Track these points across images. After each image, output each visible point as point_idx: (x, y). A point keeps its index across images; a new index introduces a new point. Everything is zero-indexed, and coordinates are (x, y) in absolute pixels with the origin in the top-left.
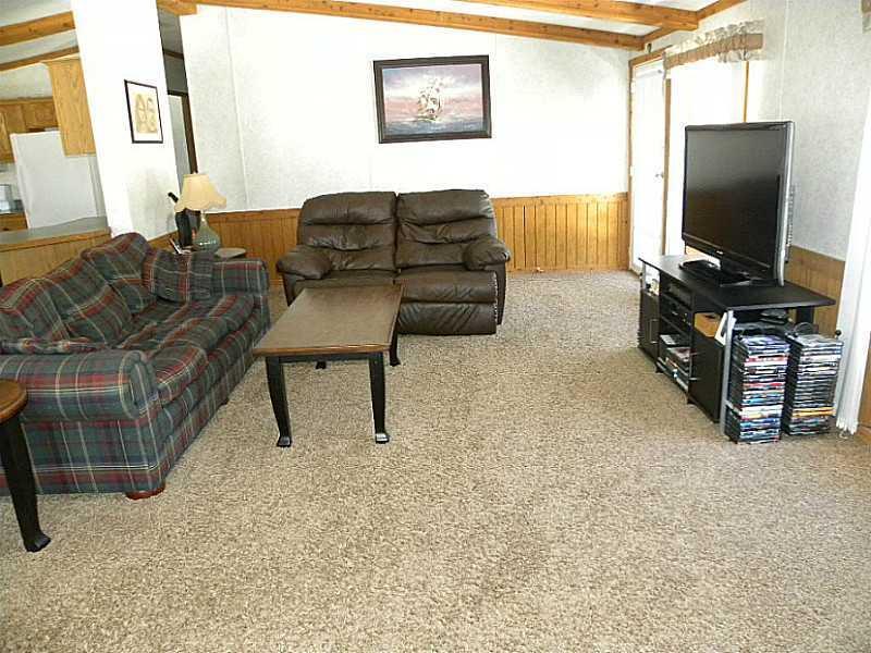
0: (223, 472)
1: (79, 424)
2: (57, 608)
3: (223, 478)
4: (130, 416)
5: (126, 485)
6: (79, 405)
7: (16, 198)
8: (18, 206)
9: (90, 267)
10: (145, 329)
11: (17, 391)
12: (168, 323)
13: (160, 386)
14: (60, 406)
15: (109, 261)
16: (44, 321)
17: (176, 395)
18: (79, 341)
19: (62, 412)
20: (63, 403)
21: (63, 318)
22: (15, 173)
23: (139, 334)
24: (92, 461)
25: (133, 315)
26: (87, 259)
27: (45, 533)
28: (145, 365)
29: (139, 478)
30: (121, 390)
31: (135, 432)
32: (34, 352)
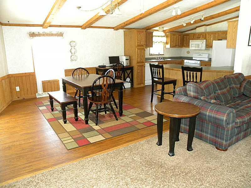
0: (247, 154)
1: (210, 123)
2: (189, 168)
3: (247, 156)
4: (225, 127)
5: (217, 145)
6: (212, 119)
7: (210, 57)
8: (210, 60)
9: (226, 81)
10: (236, 102)
11: (198, 110)
12: (244, 103)
13: (236, 121)
14: (207, 118)
15: (231, 80)
16: (209, 93)
17: (240, 125)
18: (217, 101)
19: (207, 119)
20: (208, 116)
21: (214, 93)
22: (212, 51)
23: (234, 103)
24: (210, 134)
25: (234, 97)
26: (225, 78)
27: (192, 147)
28: (234, 114)
29: (221, 145)
30: (225, 118)
31: (225, 132)
32: (205, 101)
